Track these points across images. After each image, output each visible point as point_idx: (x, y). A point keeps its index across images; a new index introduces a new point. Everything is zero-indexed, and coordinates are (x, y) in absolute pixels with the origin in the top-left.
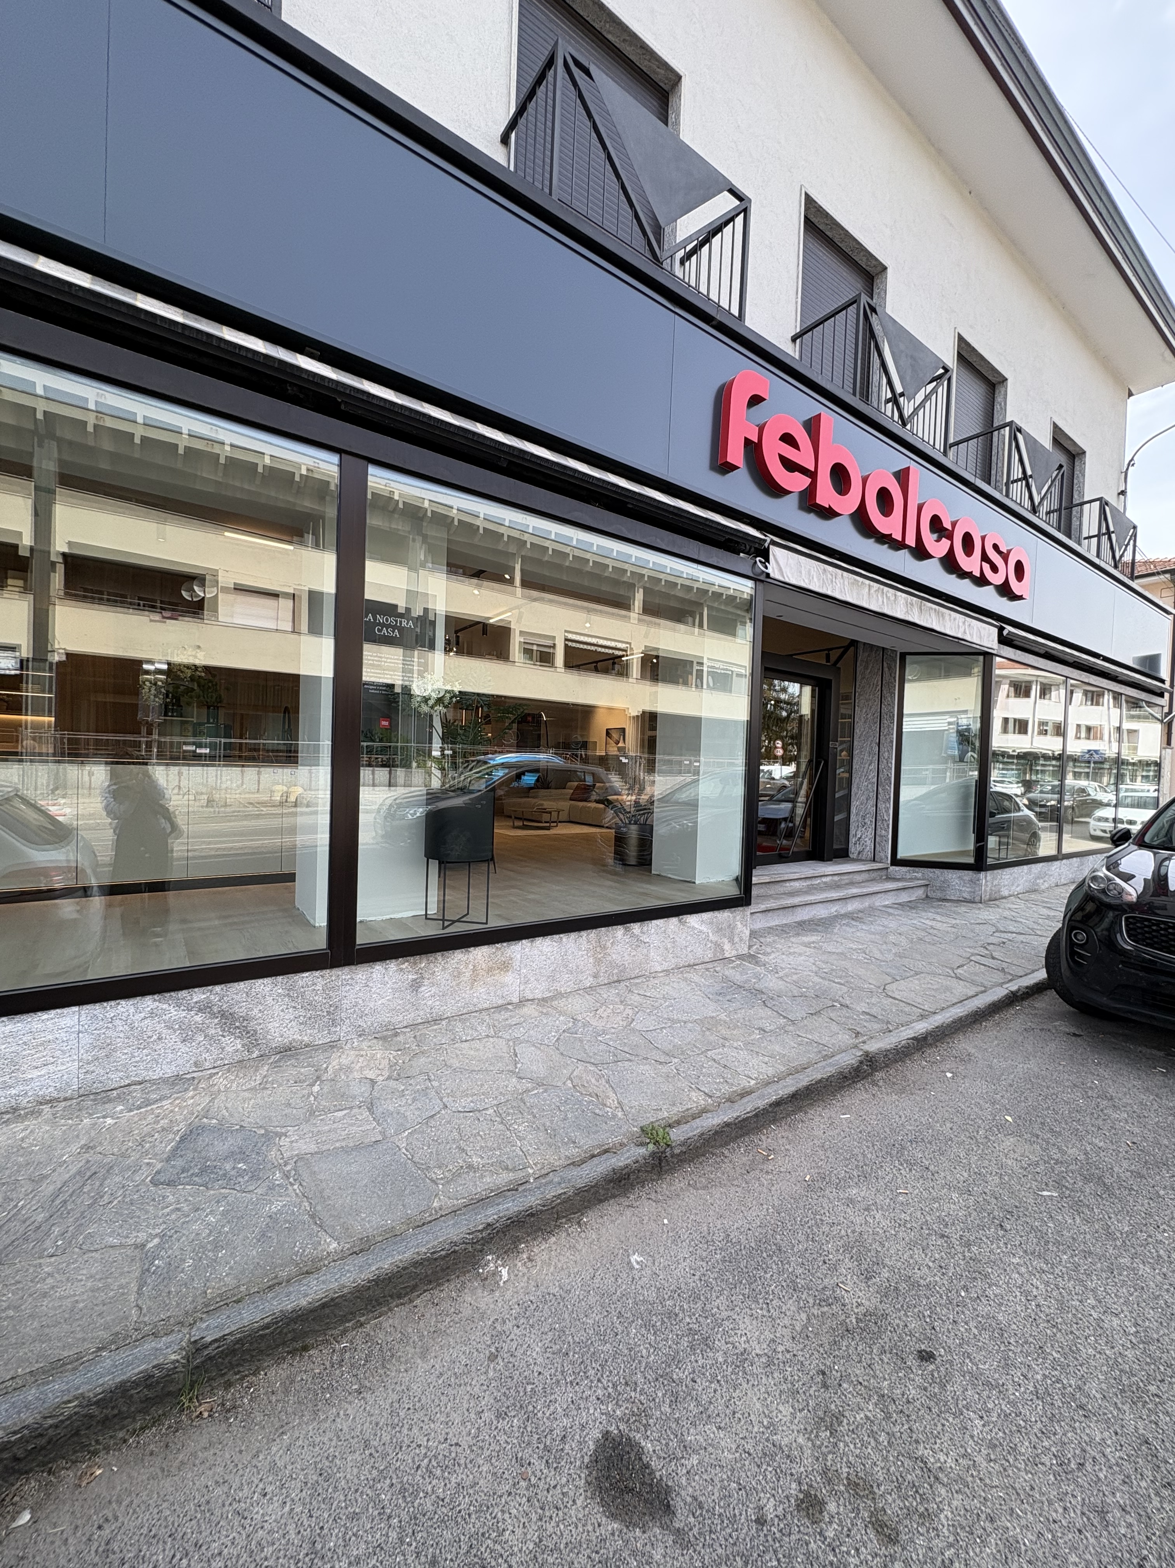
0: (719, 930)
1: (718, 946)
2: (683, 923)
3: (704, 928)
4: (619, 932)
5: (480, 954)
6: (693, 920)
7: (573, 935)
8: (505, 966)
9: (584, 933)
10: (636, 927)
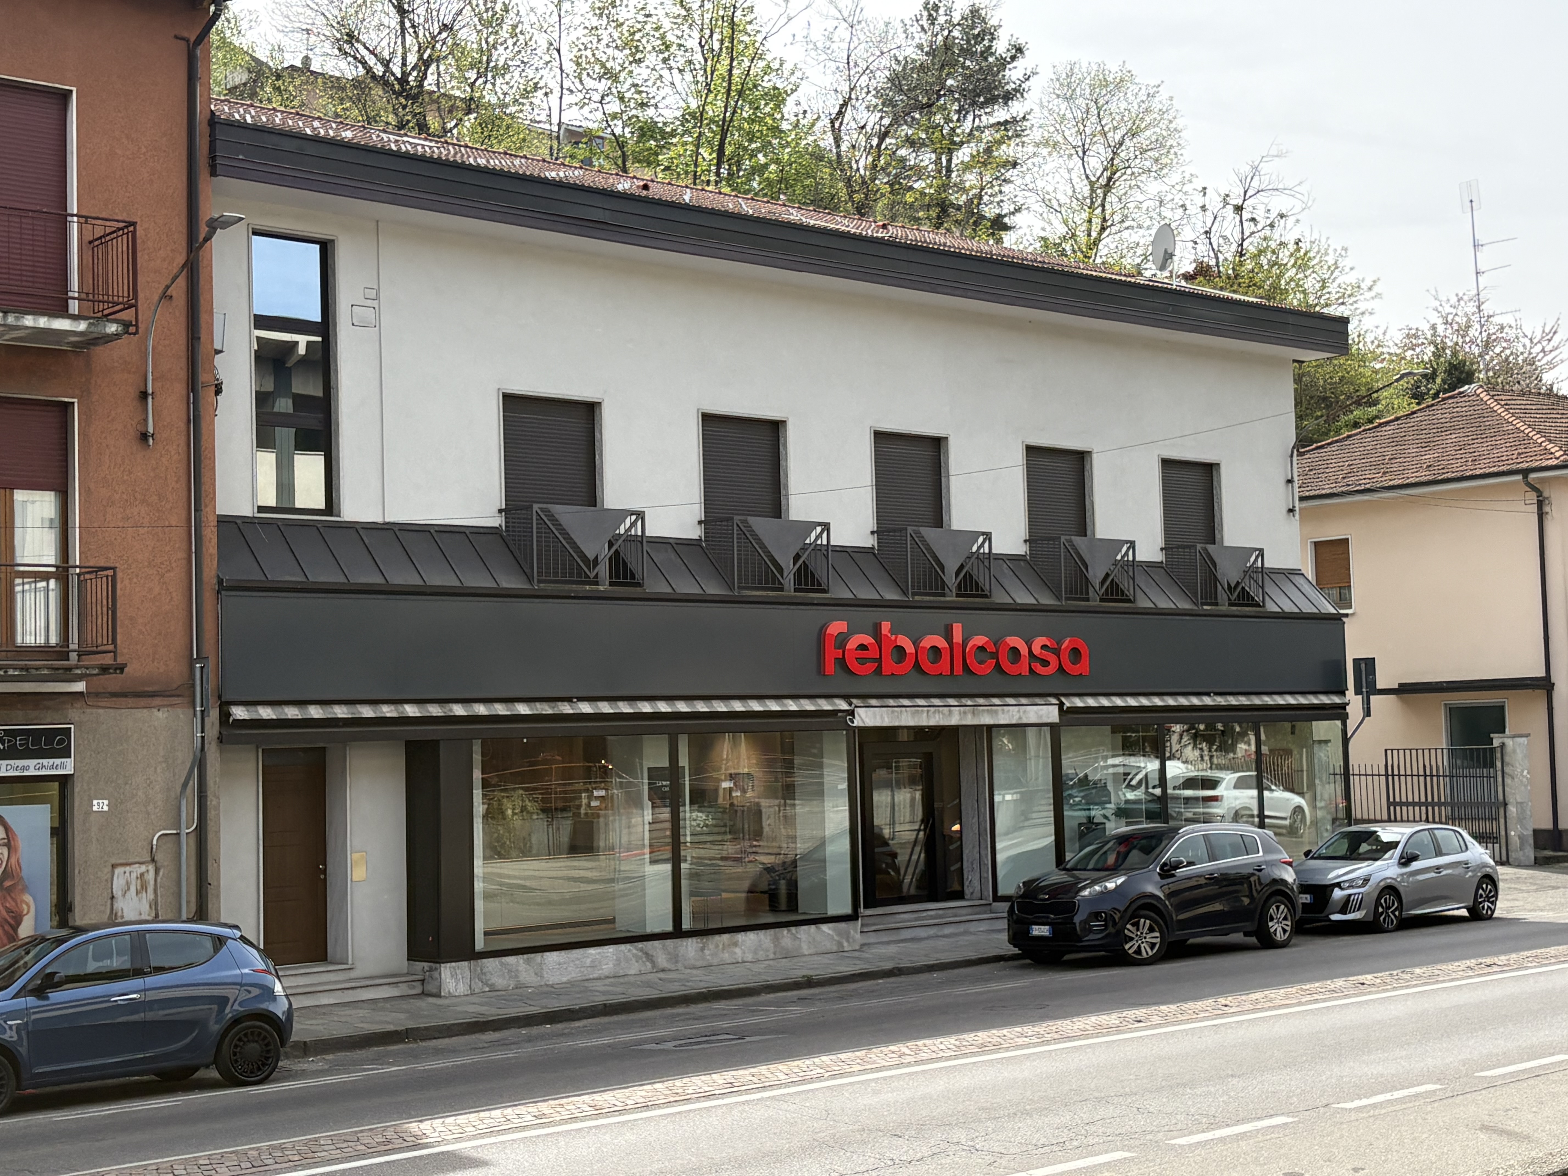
0: (839, 934)
1: (840, 944)
2: (819, 929)
3: (830, 932)
4: (785, 931)
5: (725, 937)
6: (825, 928)
7: (763, 931)
8: (736, 944)
9: (768, 931)
10: (793, 929)
